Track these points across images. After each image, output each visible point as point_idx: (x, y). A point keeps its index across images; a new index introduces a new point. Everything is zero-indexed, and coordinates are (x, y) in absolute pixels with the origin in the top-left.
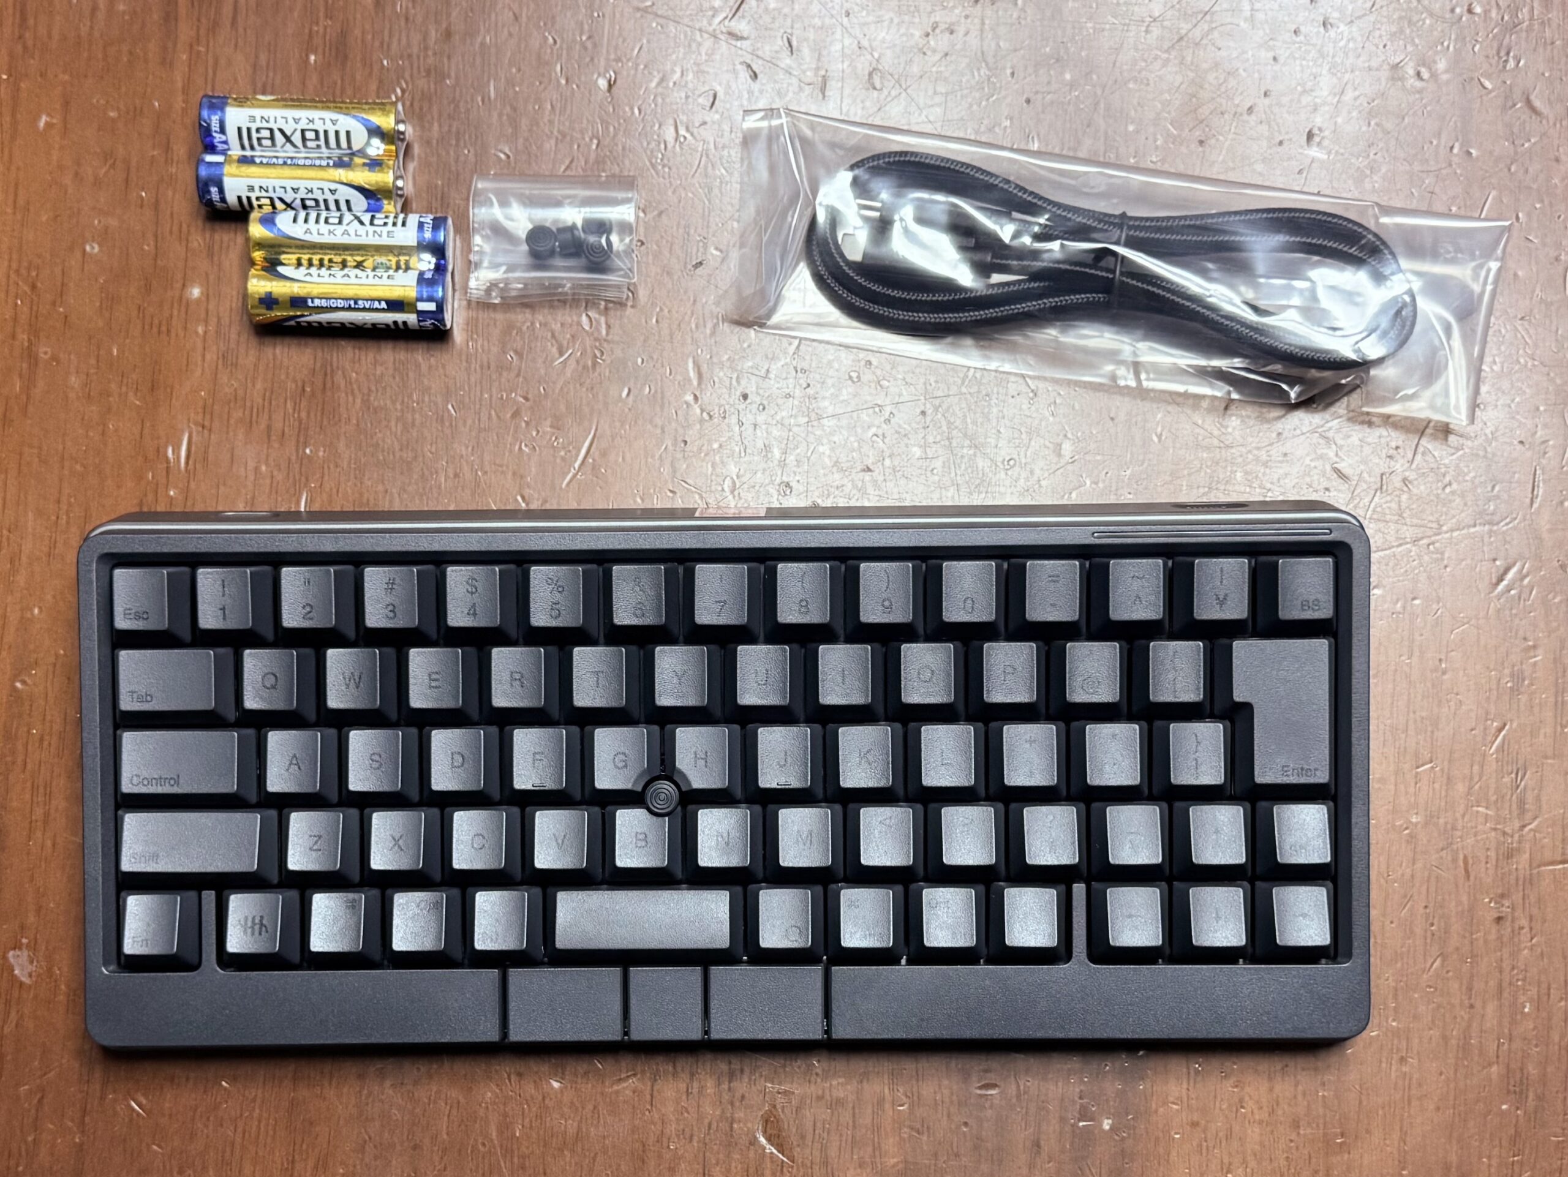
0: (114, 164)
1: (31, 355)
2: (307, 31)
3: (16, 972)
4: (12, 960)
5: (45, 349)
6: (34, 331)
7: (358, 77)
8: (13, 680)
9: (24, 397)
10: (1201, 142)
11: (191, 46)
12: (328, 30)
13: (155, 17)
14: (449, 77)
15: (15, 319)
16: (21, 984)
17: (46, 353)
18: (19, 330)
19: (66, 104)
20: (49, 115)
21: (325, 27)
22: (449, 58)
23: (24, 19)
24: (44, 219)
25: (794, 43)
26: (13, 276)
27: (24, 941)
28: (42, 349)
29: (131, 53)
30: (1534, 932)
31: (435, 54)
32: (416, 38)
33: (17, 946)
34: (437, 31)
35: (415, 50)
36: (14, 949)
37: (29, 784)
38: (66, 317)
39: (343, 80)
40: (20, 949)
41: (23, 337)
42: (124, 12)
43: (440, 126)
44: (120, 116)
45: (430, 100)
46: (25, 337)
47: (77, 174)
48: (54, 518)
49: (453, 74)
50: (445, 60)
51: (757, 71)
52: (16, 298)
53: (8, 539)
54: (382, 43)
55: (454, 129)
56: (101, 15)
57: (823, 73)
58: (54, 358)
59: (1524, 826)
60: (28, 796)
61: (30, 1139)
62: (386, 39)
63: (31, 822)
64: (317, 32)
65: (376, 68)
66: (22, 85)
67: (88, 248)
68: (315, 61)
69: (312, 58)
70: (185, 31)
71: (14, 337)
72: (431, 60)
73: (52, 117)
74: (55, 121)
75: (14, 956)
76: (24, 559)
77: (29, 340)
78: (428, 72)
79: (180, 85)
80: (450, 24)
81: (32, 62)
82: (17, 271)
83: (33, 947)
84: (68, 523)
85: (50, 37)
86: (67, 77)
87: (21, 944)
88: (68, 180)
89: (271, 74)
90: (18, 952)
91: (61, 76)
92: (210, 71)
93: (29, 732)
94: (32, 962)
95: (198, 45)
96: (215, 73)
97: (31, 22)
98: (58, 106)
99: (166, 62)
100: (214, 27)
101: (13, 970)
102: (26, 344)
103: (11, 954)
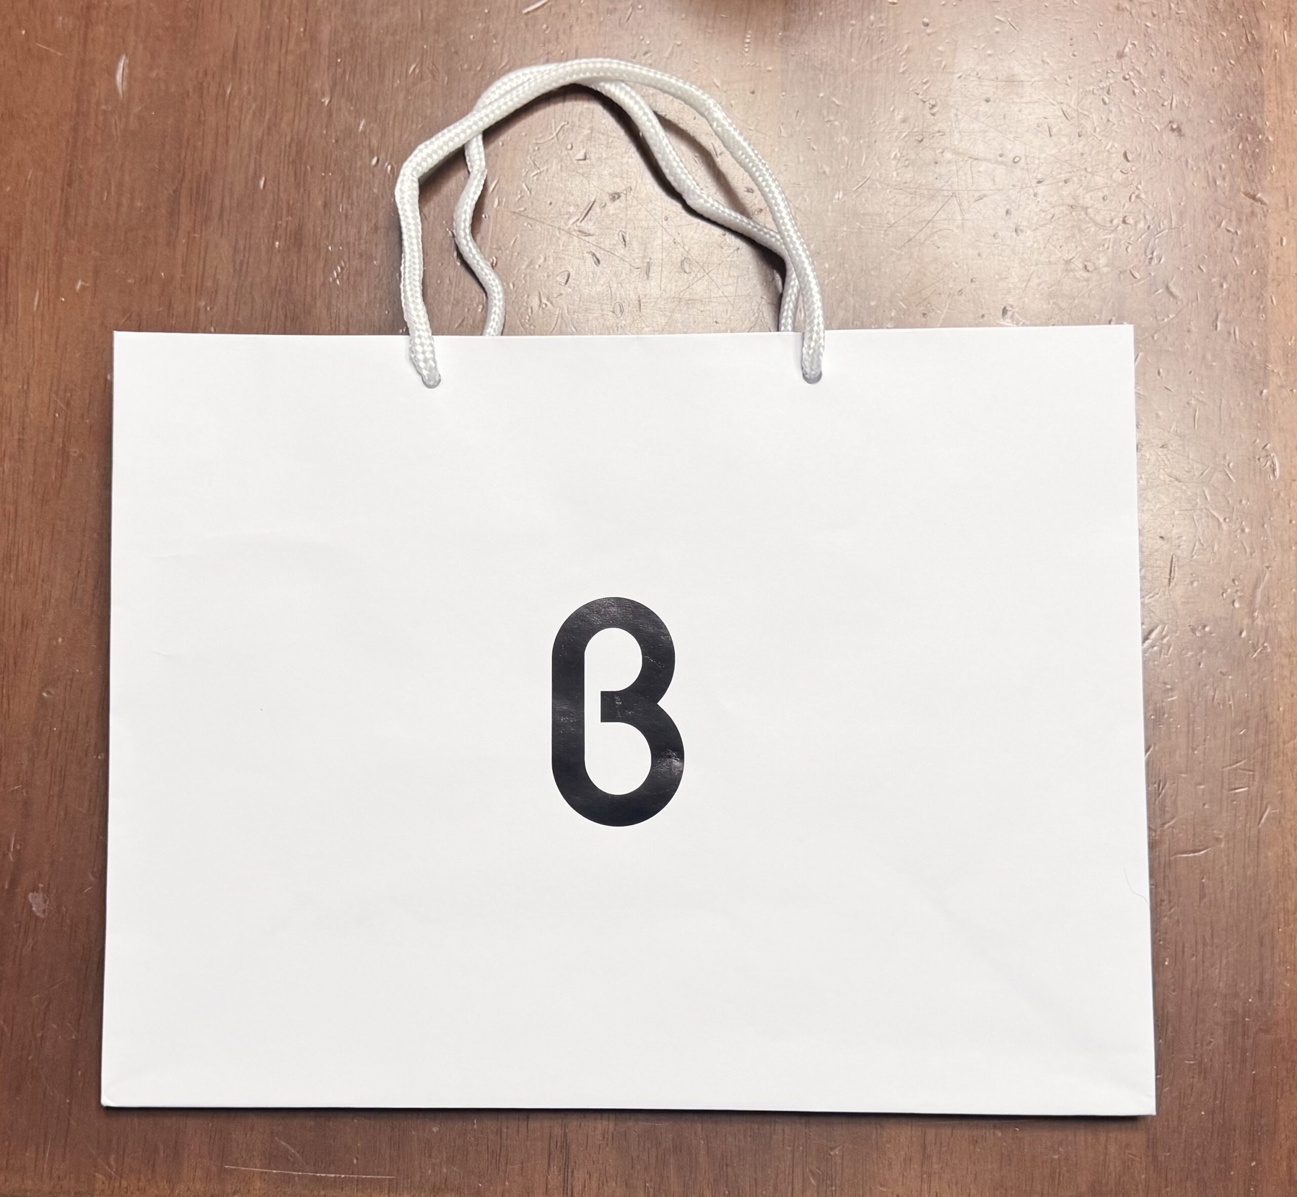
0: (130, 316)
1: (64, 453)
2: (274, 224)
3: (34, 909)
4: (30, 900)
5: (74, 449)
6: (67, 436)
7: (310, 258)
8: (41, 691)
9: (58, 484)
10: (924, 314)
11: (189, 233)
12: (289, 224)
13: (164, 211)
14: (376, 259)
15: (54, 428)
16: (37, 919)
17: (75, 452)
18: (56, 436)
19: (96, 273)
20: (83, 280)
21: (287, 222)
22: (376, 245)
23: (67, 211)
24: (78, 355)
25: (627, 239)
26: (53, 395)
27: (41, 885)
28: (72, 450)
29: (145, 237)
30: (1172, 904)
31: (366, 242)
32: (353, 231)
33: (35, 889)
34: (368, 227)
35: (352, 240)
36: (33, 891)
37: (49, 769)
38: (91, 426)
39: (299, 260)
40: (37, 892)
41: (58, 440)
42: (141, 208)
43: (368, 293)
44: (135, 283)
45: (361, 275)
46: (61, 440)
47: (102, 323)
48: (76, 572)
49: (378, 258)
50: (374, 246)
51: (599, 258)
52: (55, 412)
53: (42, 587)
54: (328, 235)
55: (378, 296)
56: (124, 209)
57: (648, 260)
58: (81, 456)
59: (1164, 824)
60: (48, 778)
61: (39, 1035)
62: (331, 231)
63: (49, 797)
64: (281, 225)
65: (323, 253)
66: (65, 258)
68: (279, 246)
69: (277, 243)
70: (185, 222)
71: (52, 440)
72: (363, 247)
73: (86, 282)
74: (87, 285)
75: (32, 897)
76: (53, 601)
77: (63, 442)
78: (361, 255)
79: (180, 261)
80: (377, 221)
81: (72, 242)
82: (57, 393)
83: (47, 891)
84: (86, 576)
85: (86, 224)
86: (97, 254)
87: (38, 888)
88: (96, 328)
89: (247, 255)
90: (35, 894)
91: (93, 252)
92: (203, 253)
93: (51, 729)
94: (45, 902)
95: (195, 233)
96: (206, 253)
97: (73, 213)
98: (90, 274)
99: (171, 244)
100: (207, 219)
101: (31, 907)
102: (61, 445)
103: (30, 895)
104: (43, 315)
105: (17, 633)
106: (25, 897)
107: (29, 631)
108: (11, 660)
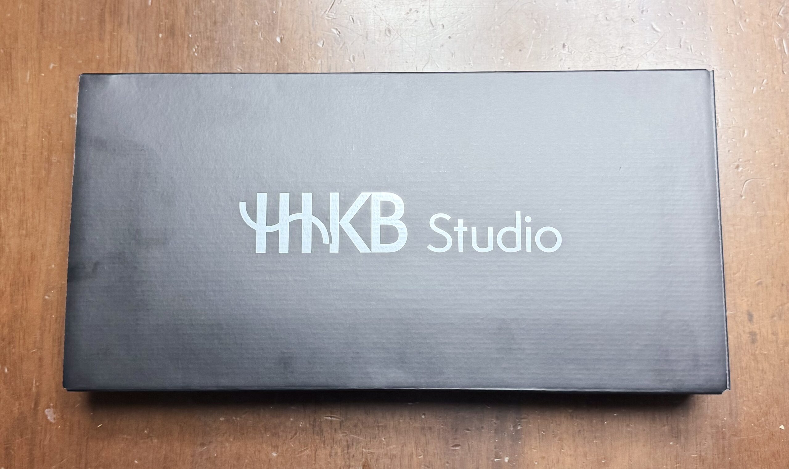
1: (49, 161)
2: (158, 24)
3: (49, 418)
4: (46, 413)
6: (50, 151)
7: (180, 42)
8: (44, 295)
9: (47, 178)
10: (520, 50)
11: (111, 33)
12: (167, 24)
13: (96, 21)
14: (216, 40)
15: (42, 146)
16: (51, 423)
18: (44, 151)
19: (61, 59)
20: (54, 63)
21: (165, 23)
22: (216, 32)
23: (42, 25)
24: (53, 105)
25: (355, 20)
27: (52, 404)
28: (53, 158)
29: (87, 37)
31: (210, 31)
32: (202, 25)
33: (49, 407)
34: (210, 22)
35: (202, 30)
36: (47, 408)
38: (63, 144)
39: (173, 44)
41: (45, 153)
42: (83, 21)
43: (213, 59)
44: (83, 62)
45: (209, 49)
47: (66, 86)
48: (60, 227)
49: (218, 38)
50: (214, 33)
51: (340, 32)
52: (42, 138)
53: (41, 236)
54: (189, 27)
55: (219, 60)
56: (74, 22)
57: (367, 30)
58: (59, 161)
64: (162, 24)
65: (186, 39)
66: (43, 52)
67: (71, 116)
68: (162, 36)
70: (108, 27)
71: (42, 153)
72: (208, 34)
74: (56, 65)
76: (48, 244)
77: (48, 155)
78: (208, 38)
79: (107, 49)
80: (216, 19)
81: (46, 42)
82: (43, 128)
83: (55, 407)
85: (53, 32)
86: (61, 48)
88: (62, 89)
89: (144, 43)
90: (49, 410)
91: (58, 47)
92: (119, 43)
93: (52, 317)
94: (55, 414)
95: (114, 32)
96: (121, 44)
97: (46, 26)
98: (58, 60)
99: (101, 40)
100: (120, 24)
101: (47, 417)
103: (46, 410)
104: (32, 84)
105: (29, 264)
106: (44, 412)
107: (35, 262)
108: (27, 279)
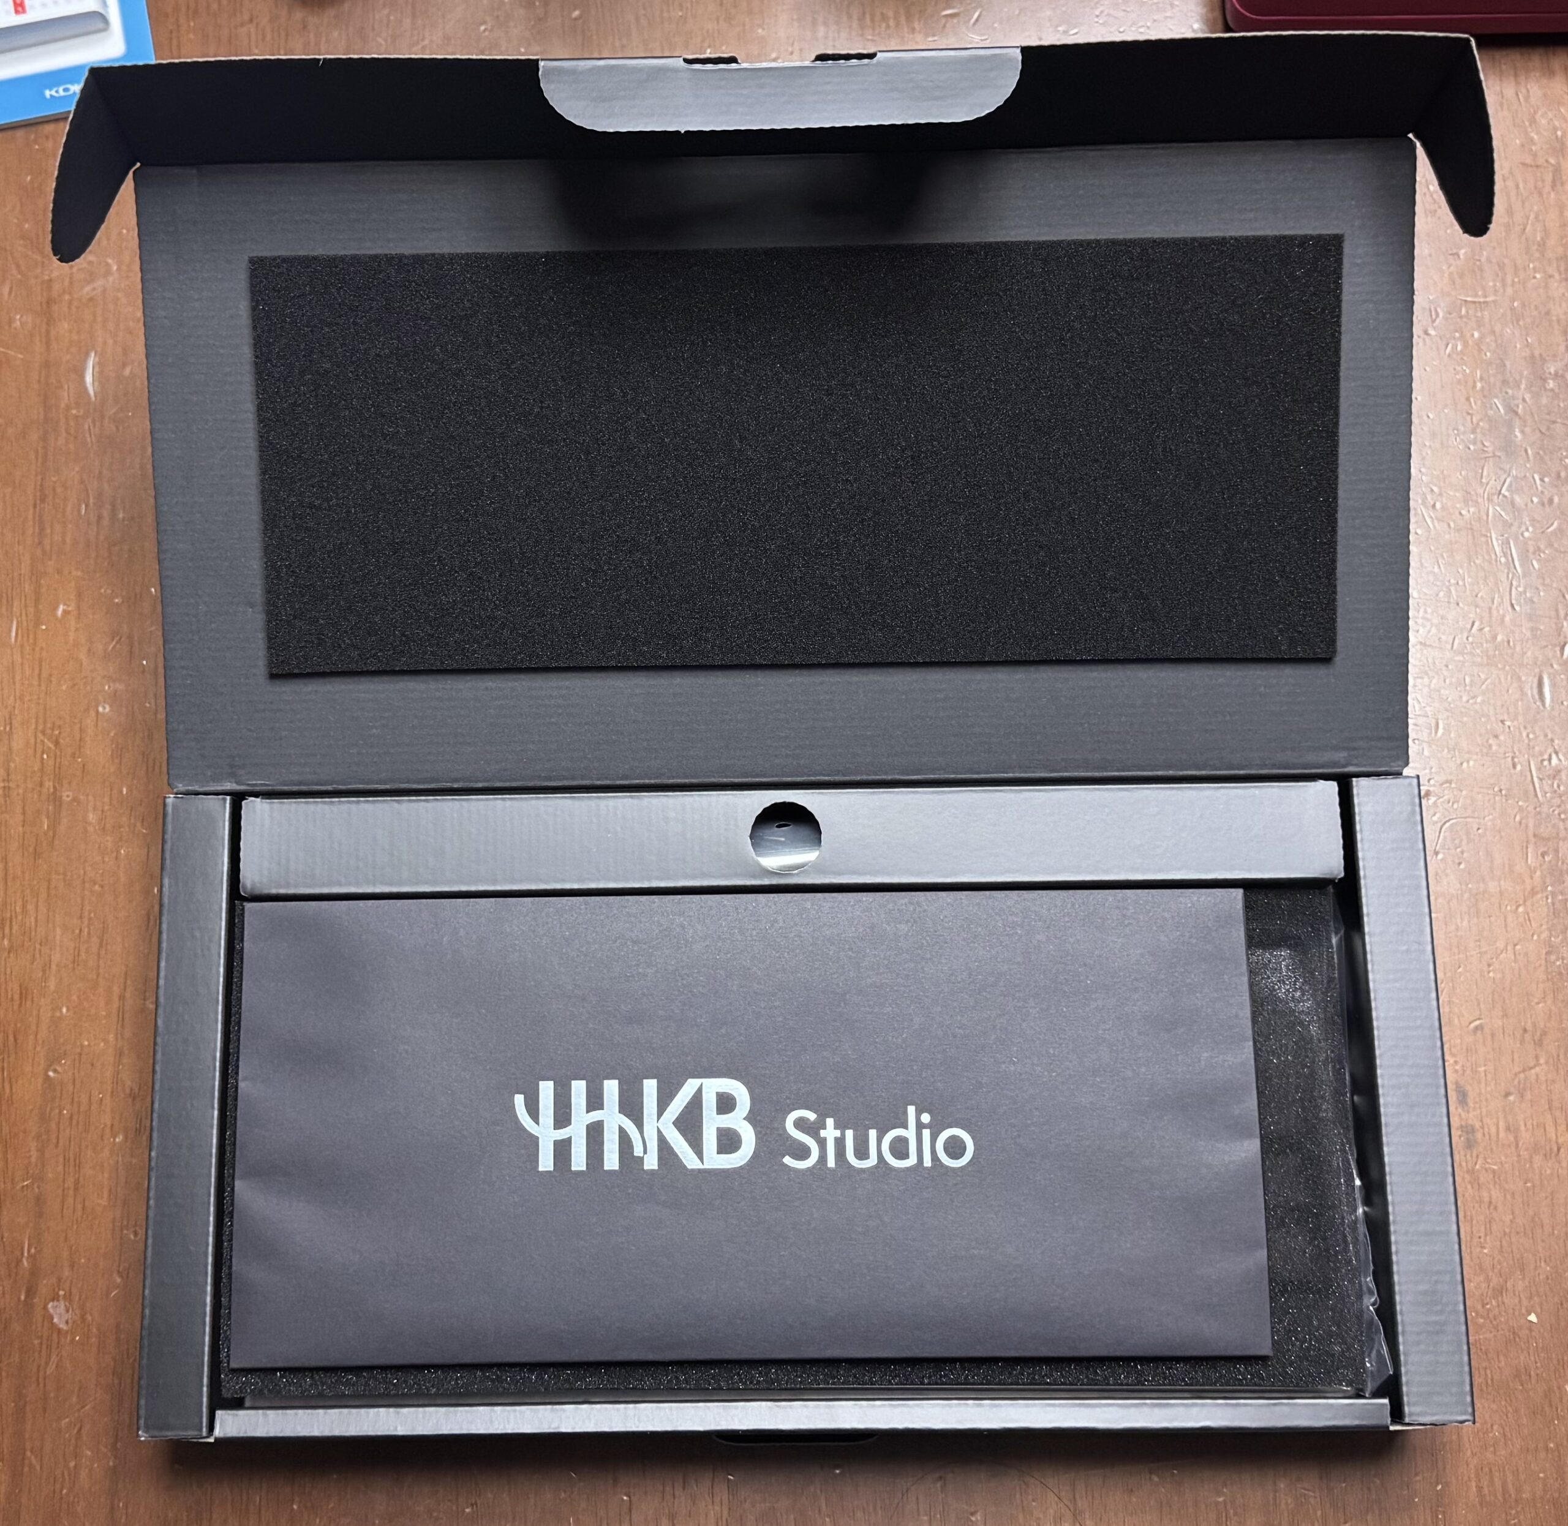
0: (120, 639)
1: (55, 798)
3: (55, 1320)
4: (51, 1311)
5: (67, 793)
6: (58, 779)
8: (47, 1071)
9: (51, 833)
15: (42, 770)
16: (59, 1331)
17: (68, 796)
18: (46, 779)
19: (79, 594)
20: (64, 605)
23: (42, 529)
24: (64, 688)
26: (40, 736)
27: (61, 1293)
28: (65, 794)
33: (55, 1298)
36: (53, 1300)
37: (61, 1159)
38: (84, 766)
40: (58, 1300)
41: (49, 784)
42: (124, 519)
44: (123, 602)
46: (51, 784)
47: (89, 650)
48: (77, 931)
52: (43, 753)
53: (40, 951)
56: (105, 523)
58: (75, 799)
60: (60, 1168)
63: (63, 1190)
66: (42, 582)
67: (101, 709)
71: (41, 784)
73: (68, 606)
74: (70, 609)
75: (53, 1307)
76: (54, 967)
77: (54, 787)
81: (50, 563)
82: (43, 733)
83: (68, 1297)
84: (89, 933)
85: (64, 542)
86: (79, 573)
87: (59, 1296)
88: (82, 656)
90: (56, 1303)
91: (74, 573)
93: (60, 1112)
94: (68, 1311)
97: (48, 531)
98: (72, 597)
101: (52, 1319)
102: (52, 790)
103: (50, 1305)
104: (22, 646)
105: (16, 1007)
106: (45, 1308)
107: (29, 1003)
108: (11, 1038)
